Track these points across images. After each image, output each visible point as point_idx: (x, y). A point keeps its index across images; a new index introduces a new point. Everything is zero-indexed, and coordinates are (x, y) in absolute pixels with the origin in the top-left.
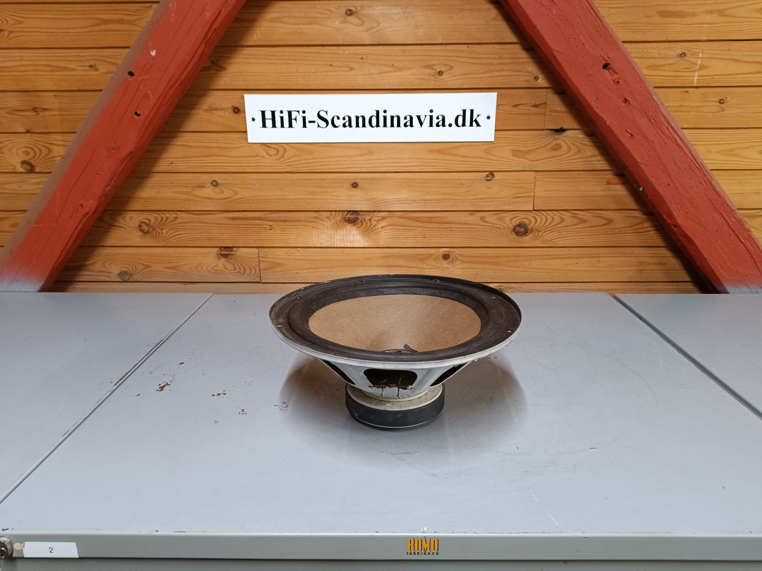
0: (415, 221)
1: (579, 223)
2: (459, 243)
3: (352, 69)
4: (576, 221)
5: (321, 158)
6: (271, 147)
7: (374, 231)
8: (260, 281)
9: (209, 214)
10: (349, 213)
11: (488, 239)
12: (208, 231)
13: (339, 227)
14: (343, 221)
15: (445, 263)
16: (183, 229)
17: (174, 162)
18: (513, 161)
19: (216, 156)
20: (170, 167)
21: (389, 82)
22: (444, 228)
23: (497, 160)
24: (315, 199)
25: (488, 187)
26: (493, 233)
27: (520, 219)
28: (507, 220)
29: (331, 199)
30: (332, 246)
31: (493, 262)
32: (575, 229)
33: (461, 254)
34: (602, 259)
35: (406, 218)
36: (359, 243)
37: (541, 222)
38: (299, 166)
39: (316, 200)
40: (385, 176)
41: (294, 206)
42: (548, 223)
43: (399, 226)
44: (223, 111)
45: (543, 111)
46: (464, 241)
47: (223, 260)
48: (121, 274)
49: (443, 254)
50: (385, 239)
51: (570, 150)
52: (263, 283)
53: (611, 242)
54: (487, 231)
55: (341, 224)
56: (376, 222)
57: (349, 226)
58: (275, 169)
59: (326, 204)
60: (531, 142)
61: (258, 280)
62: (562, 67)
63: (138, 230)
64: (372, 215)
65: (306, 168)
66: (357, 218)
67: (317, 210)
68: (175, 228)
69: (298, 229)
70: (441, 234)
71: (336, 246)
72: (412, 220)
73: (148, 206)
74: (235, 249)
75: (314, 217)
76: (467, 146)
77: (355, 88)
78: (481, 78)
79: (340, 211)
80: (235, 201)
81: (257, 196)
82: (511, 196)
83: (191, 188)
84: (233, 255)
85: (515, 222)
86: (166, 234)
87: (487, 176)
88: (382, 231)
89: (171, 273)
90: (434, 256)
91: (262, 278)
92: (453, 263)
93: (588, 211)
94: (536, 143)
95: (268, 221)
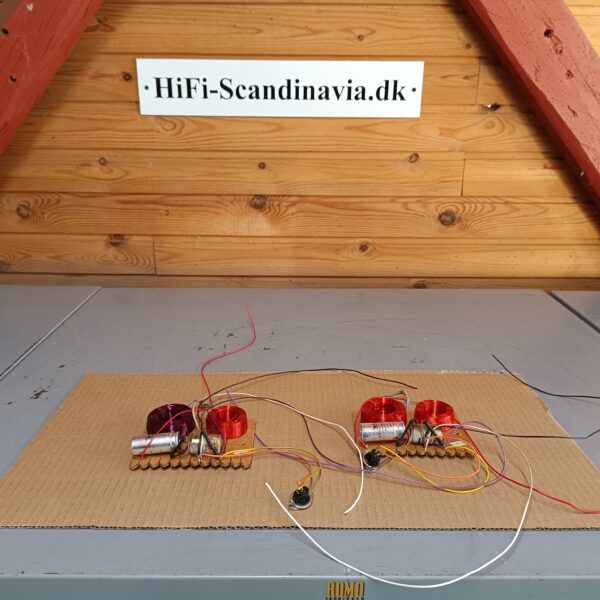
0: (330, 207)
1: (511, 212)
2: (377, 232)
3: (260, 31)
4: (507, 209)
5: (225, 134)
6: (167, 121)
7: (283, 218)
8: (155, 274)
9: (96, 197)
10: (255, 198)
11: (411, 229)
12: (96, 216)
13: (243, 212)
14: (248, 206)
15: (362, 255)
16: (67, 213)
17: (56, 137)
18: (441, 141)
19: (103, 129)
20: (51, 142)
21: (302, 47)
22: (361, 216)
23: (421, 139)
24: (217, 181)
25: (411, 170)
26: (416, 222)
27: (447, 206)
28: (432, 207)
29: (236, 182)
30: (237, 235)
31: (415, 254)
32: (506, 218)
33: (380, 244)
36: (266, 231)
37: (470, 209)
38: (198, 143)
39: (219, 182)
40: (296, 156)
41: (193, 189)
43: (312, 212)
44: (112, 78)
45: (475, 84)
46: (384, 231)
47: (113, 249)
49: (360, 244)
50: (295, 228)
51: (504, 128)
52: (158, 275)
54: (409, 220)
55: (246, 210)
56: (285, 208)
57: (254, 212)
58: (173, 146)
59: (230, 186)
60: (461, 119)
61: (152, 272)
62: (498, 34)
63: (16, 214)
64: (282, 200)
65: (206, 146)
66: (265, 203)
67: (220, 193)
68: (58, 212)
69: (198, 215)
70: (358, 223)
71: (240, 235)
72: (327, 206)
73: (26, 187)
74: (126, 237)
75: (217, 202)
76: (388, 122)
77: (264, 53)
78: (406, 44)
79: (244, 195)
80: (127, 182)
81: (151, 177)
82: (436, 180)
83: (76, 166)
84: (124, 243)
85: (442, 209)
86: (48, 219)
87: (411, 157)
88: (292, 218)
89: (54, 263)
90: (350, 247)
91: (157, 271)
92: (370, 255)
94: (465, 120)
95: (164, 205)
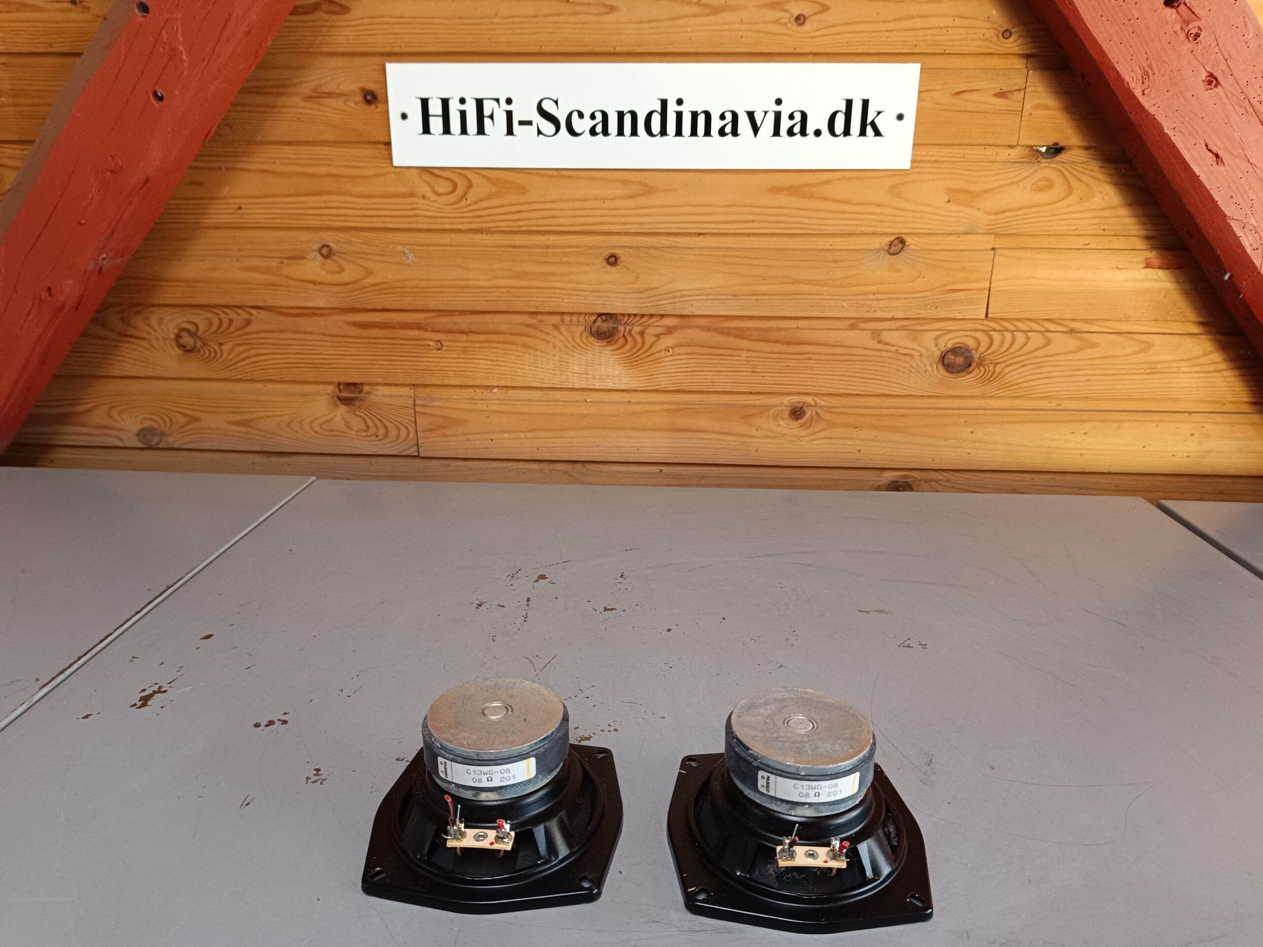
0: (736, 337)
1: (1081, 349)
2: (824, 384)
3: (612, 9)
4: (1074, 344)
5: (545, 202)
6: (441, 177)
7: (649, 356)
8: (416, 454)
9: (314, 314)
10: (599, 319)
11: (885, 378)
12: (313, 350)
13: (576, 346)
14: (585, 334)
15: (793, 427)
16: (261, 344)
17: (243, 206)
18: (949, 214)
19: (328, 193)
20: (236, 216)
21: (690, 39)
22: (793, 354)
23: (913, 211)
24: (531, 288)
25: (892, 268)
26: (898, 365)
27: (957, 337)
28: (928, 338)
29: (564, 289)
30: (564, 386)
31: (893, 426)
32: (1071, 360)
33: (829, 407)
34: (1125, 426)
36: (618, 380)
37: (1002, 342)
38: (497, 218)
39: (535, 291)
40: (675, 242)
41: (487, 301)
42: (1016, 346)
43: (701, 346)
44: (342, 100)
45: (1017, 107)
46: (835, 382)
47: (342, 409)
48: (143, 433)
49: (790, 407)
50: (673, 375)
51: (1069, 194)
52: (422, 458)
54: (885, 363)
55: (582, 342)
56: (653, 339)
57: (597, 344)
58: (450, 224)
59: (552, 298)
60: (990, 173)
61: (412, 451)
62: (1070, 4)
63: (174, 344)
64: (649, 322)
65: (512, 224)
66: (618, 331)
67: (534, 310)
68: (248, 342)
69: (494, 350)
70: (788, 366)
71: (571, 387)
72: (729, 335)
73: (190, 297)
74: (366, 388)
75: (529, 326)
76: (849, 179)
77: (618, 49)
78: (887, 31)
79: (580, 314)
80: (370, 289)
81: (410, 280)
82: (939, 287)
83: (279, 260)
84: (362, 399)
85: (945, 344)
86: (229, 354)
87: (891, 244)
88: (667, 356)
89: (239, 432)
90: (771, 412)
91: (420, 450)
92: (810, 425)
93: (1103, 324)
94: (997, 174)
95: (434, 331)
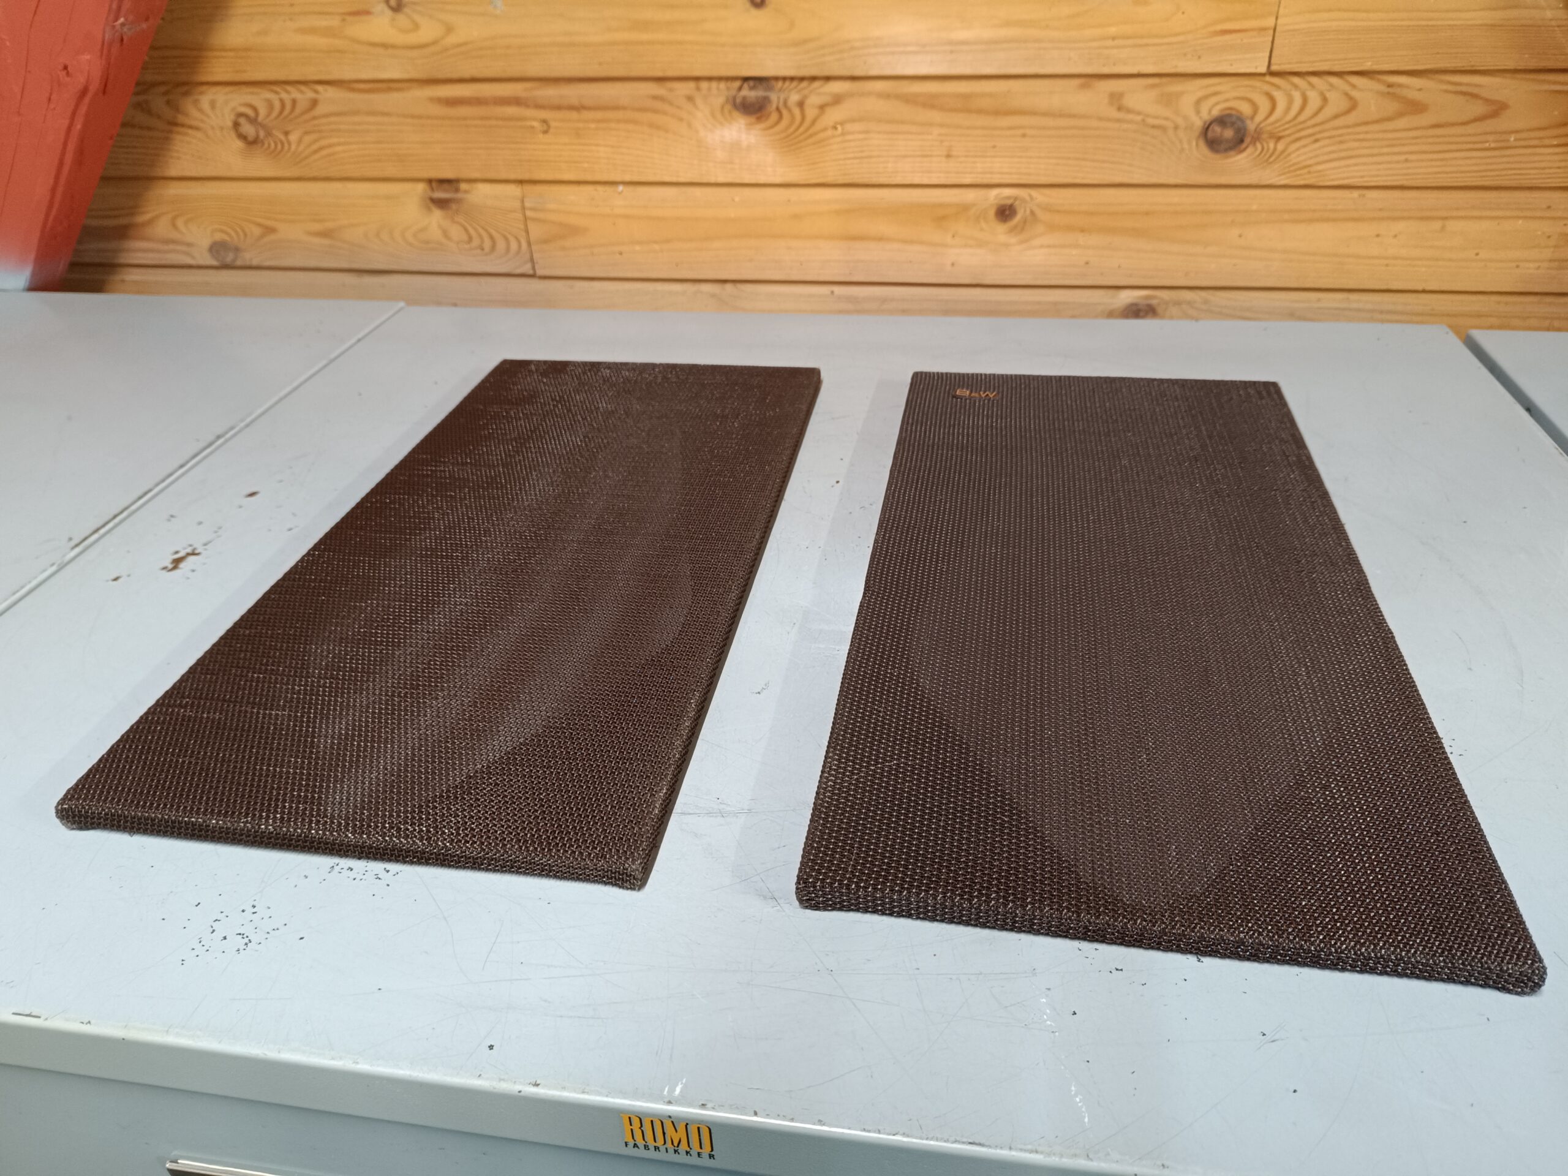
0: (923, 105)
1: (1400, 115)
2: (1042, 172)
4: (1392, 107)
7: (811, 136)
8: (531, 272)
9: (390, 90)
10: (746, 85)
11: (1126, 161)
12: (394, 137)
13: (716, 122)
14: (728, 107)
15: (1000, 232)
16: (335, 131)
22: (1002, 129)
24: (654, 43)
25: (1138, 1)
26: (1143, 142)
27: (1227, 101)
28: (1186, 104)
29: (697, 43)
30: (705, 180)
31: (1134, 229)
32: (1385, 131)
33: (1047, 205)
34: (1452, 225)
35: (899, 97)
36: (772, 171)
37: (1288, 109)
39: (657, 47)
41: (600, 64)
42: (1308, 112)
43: (880, 121)
46: (1056, 168)
47: (437, 214)
49: (997, 204)
50: (841, 162)
52: (540, 277)
53: (1488, 173)
54: (1125, 138)
55: (724, 117)
56: (816, 112)
57: (743, 121)
59: (683, 56)
61: (527, 268)
63: (233, 134)
64: (808, 89)
66: (768, 100)
67: (661, 75)
68: (318, 128)
69: (614, 133)
70: (994, 147)
71: (713, 180)
72: (915, 105)
74: (463, 186)
75: (655, 98)
79: (720, 79)
80: (451, 52)
81: (503, 37)
82: (1204, 27)
83: (339, 17)
84: (460, 201)
85: (1212, 109)
86: (298, 146)
88: (834, 136)
89: (323, 246)
90: (971, 211)
91: (536, 267)
92: (1023, 229)
93: (1438, 76)
95: (539, 106)
